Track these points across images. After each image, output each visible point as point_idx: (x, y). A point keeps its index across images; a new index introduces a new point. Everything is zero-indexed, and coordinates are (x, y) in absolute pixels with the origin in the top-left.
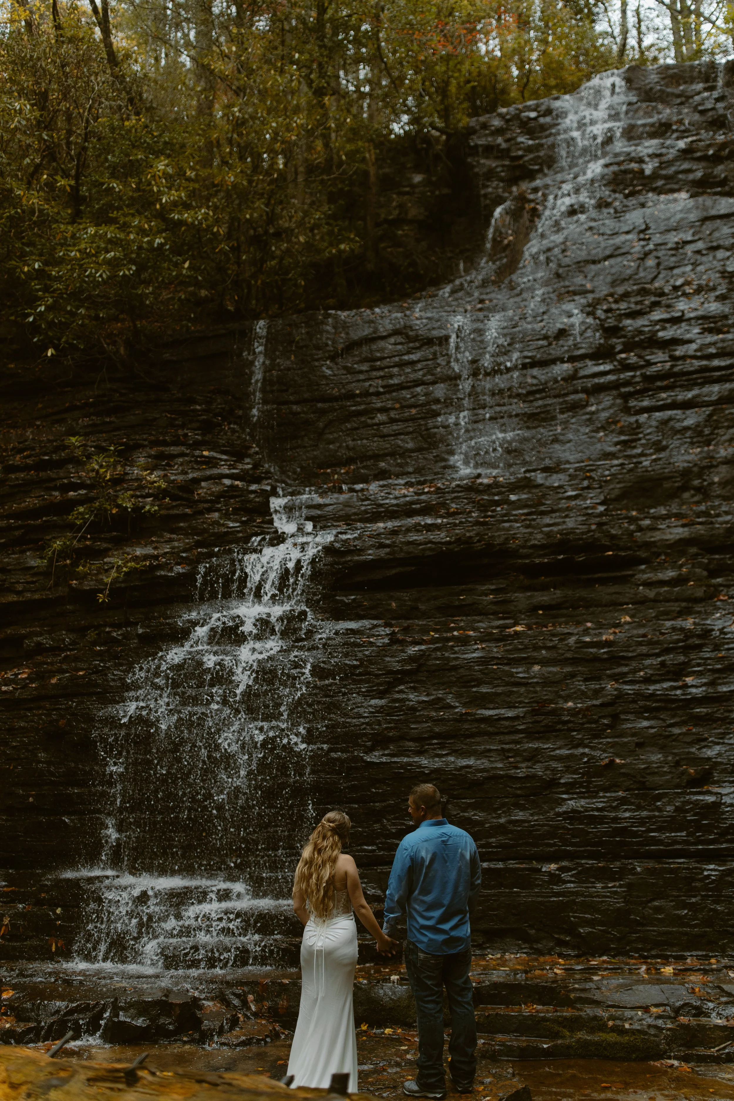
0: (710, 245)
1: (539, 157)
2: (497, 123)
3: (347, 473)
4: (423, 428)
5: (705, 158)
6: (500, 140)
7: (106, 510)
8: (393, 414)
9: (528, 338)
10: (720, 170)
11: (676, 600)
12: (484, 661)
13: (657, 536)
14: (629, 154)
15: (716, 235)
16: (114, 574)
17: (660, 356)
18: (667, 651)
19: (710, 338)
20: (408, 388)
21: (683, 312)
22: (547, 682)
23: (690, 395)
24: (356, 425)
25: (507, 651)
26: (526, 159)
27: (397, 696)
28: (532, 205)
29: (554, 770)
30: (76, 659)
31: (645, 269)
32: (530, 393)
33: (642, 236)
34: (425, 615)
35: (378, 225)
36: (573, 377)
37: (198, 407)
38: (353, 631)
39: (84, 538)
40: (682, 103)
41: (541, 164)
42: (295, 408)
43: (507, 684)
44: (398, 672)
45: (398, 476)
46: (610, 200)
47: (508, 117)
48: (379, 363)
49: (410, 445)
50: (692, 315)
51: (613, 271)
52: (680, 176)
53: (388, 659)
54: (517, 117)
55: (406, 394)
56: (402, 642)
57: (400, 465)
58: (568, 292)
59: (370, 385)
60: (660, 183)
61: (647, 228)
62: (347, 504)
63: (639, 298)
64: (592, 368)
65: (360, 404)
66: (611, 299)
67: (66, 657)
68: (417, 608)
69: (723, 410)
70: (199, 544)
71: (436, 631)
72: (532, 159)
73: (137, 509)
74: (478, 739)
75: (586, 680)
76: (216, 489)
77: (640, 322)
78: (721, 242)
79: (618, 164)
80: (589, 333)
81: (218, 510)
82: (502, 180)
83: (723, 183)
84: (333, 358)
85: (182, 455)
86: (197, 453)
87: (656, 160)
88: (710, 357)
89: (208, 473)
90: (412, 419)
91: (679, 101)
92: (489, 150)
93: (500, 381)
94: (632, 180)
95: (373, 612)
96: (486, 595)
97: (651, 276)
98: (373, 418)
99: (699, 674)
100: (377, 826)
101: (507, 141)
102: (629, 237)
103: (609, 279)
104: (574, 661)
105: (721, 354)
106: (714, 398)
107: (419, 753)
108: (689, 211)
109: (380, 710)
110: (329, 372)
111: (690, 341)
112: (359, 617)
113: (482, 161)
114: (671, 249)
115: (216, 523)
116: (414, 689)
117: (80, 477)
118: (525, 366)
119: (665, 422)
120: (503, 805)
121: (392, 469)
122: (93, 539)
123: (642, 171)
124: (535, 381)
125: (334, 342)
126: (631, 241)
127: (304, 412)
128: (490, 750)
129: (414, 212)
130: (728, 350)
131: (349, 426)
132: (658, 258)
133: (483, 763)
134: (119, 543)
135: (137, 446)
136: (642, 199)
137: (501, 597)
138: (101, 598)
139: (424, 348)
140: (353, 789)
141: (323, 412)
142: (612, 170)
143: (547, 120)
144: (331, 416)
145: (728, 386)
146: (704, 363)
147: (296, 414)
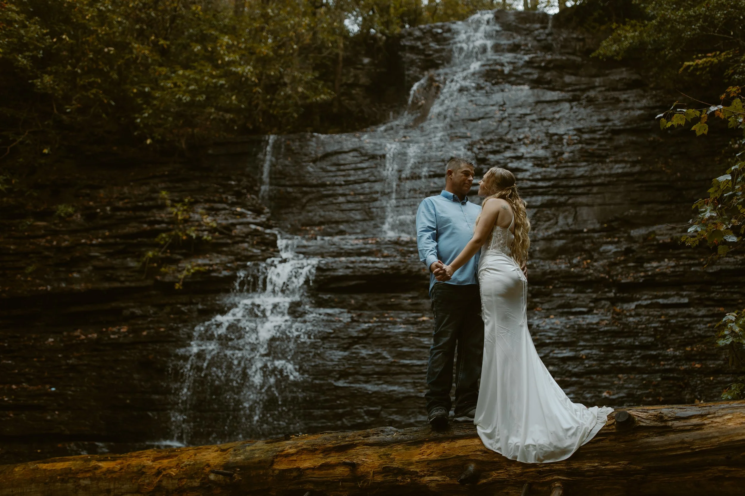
0: (540, 117)
1: (442, 56)
2: (418, 33)
3: (319, 230)
4: (367, 207)
5: (539, 67)
6: (419, 44)
7: (179, 236)
8: (349, 198)
9: (433, 160)
10: (548, 75)
12: (406, 334)
14: (495, 60)
15: (544, 112)
16: (185, 273)
19: (538, 170)
20: (359, 183)
21: (523, 154)
24: (325, 202)
25: (419, 329)
26: (434, 56)
27: (354, 351)
28: (437, 84)
30: (159, 322)
31: (502, 127)
33: (501, 108)
34: (370, 309)
35: (342, 86)
37: (233, 183)
38: (329, 315)
39: (165, 252)
40: (527, 34)
41: (443, 61)
42: (290, 189)
43: (418, 347)
44: (355, 337)
45: (350, 234)
46: (483, 85)
47: (425, 31)
48: (342, 167)
49: (358, 217)
50: (528, 156)
51: (484, 126)
52: (525, 76)
53: (350, 330)
54: (430, 31)
55: (358, 186)
56: (357, 321)
57: (352, 228)
58: (456, 136)
59: (336, 180)
60: (513, 79)
61: (505, 104)
62: (322, 247)
63: (498, 143)
65: (329, 190)
66: (482, 142)
67: (151, 321)
68: (366, 305)
69: (543, 211)
70: (237, 260)
71: (377, 317)
72: (437, 57)
73: (199, 238)
74: (399, 376)
76: (245, 230)
79: (490, 65)
81: (247, 242)
82: (418, 67)
83: (549, 82)
84: (314, 161)
85: (225, 209)
86: (233, 209)
88: (537, 180)
89: (241, 220)
90: (361, 202)
91: (525, 32)
92: (413, 49)
94: (497, 75)
95: (341, 305)
96: (406, 300)
97: (505, 132)
98: (336, 199)
100: (339, 423)
101: (423, 44)
102: (494, 108)
103: (480, 131)
105: (544, 179)
106: (539, 204)
107: (366, 382)
108: (528, 97)
109: (344, 358)
110: (311, 170)
111: (526, 170)
112: (332, 307)
113: (408, 55)
114: (518, 117)
115: (246, 249)
116: (364, 347)
117: (161, 217)
118: (430, 176)
120: (413, 412)
122: (171, 253)
123: (503, 71)
124: (435, 186)
125: (316, 152)
126: (495, 111)
127: (293, 192)
128: (406, 383)
129: (363, 80)
130: (547, 177)
131: (321, 202)
132: (509, 121)
133: (403, 389)
134: (187, 256)
135: (197, 202)
136: (502, 86)
137: (415, 301)
138: (177, 286)
139: (370, 160)
140: (326, 401)
141: (306, 193)
142: (484, 68)
143: (447, 35)
144: (311, 196)
145: (547, 198)
146: (534, 183)
147: (289, 193)
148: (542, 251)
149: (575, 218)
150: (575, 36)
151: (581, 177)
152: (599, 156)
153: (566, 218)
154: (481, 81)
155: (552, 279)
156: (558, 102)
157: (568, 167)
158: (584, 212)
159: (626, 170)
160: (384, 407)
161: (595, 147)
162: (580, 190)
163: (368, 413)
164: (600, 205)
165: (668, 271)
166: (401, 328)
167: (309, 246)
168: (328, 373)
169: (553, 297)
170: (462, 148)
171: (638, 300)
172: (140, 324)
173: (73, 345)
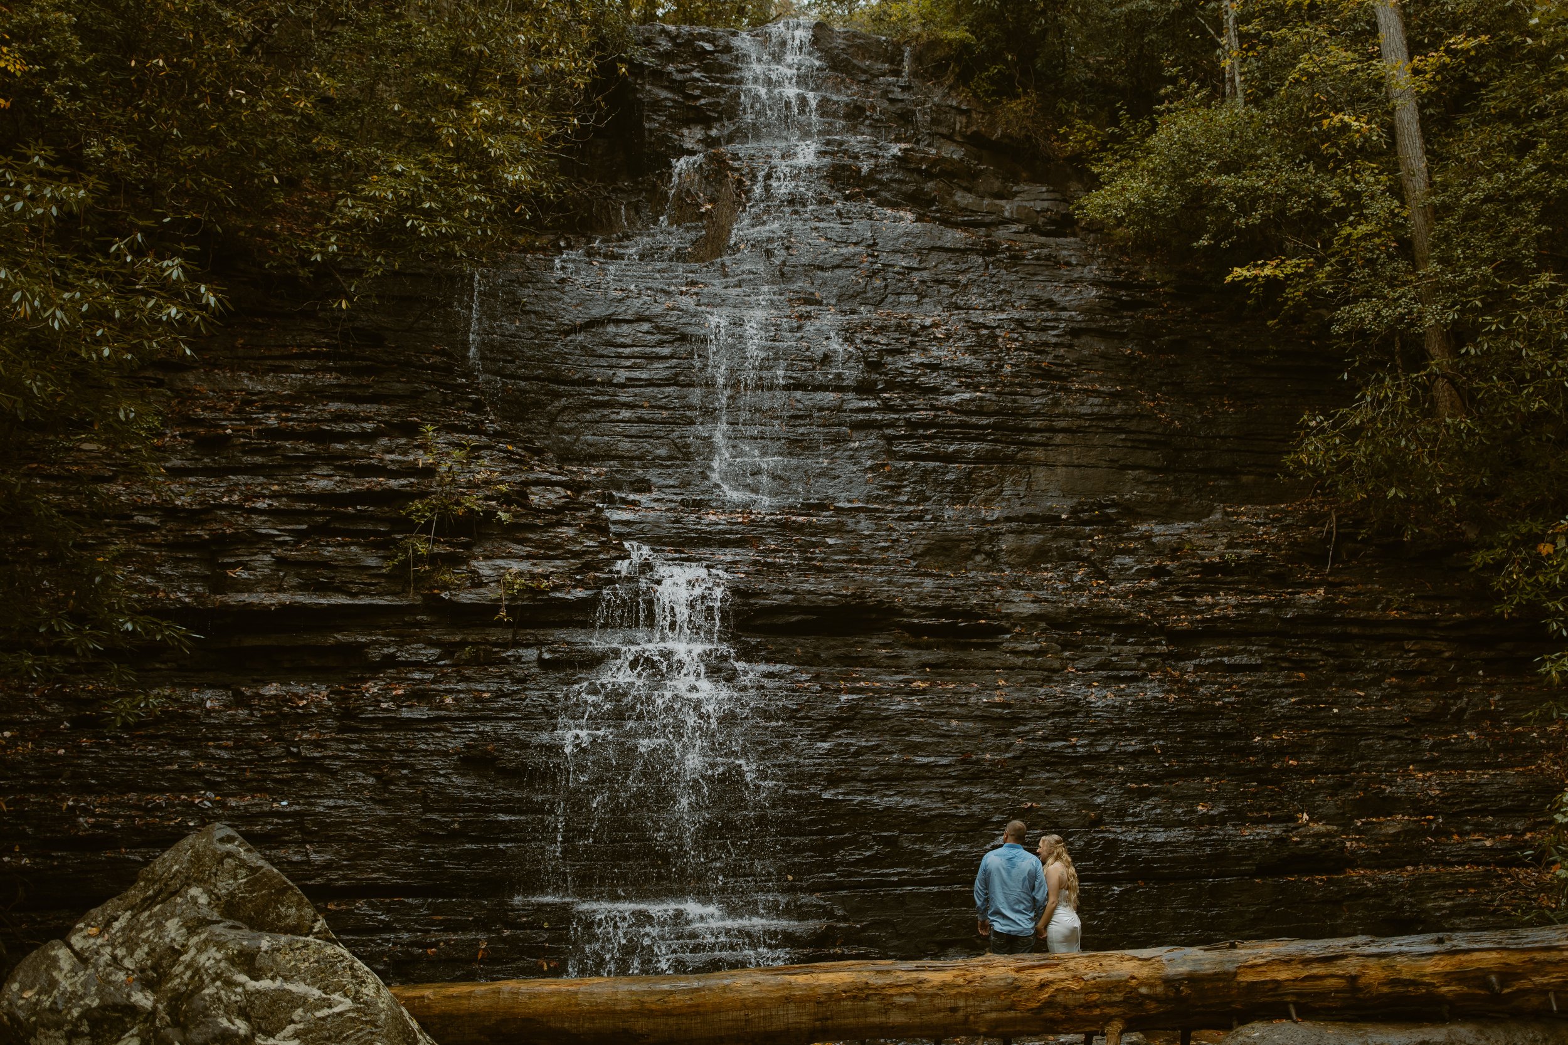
0: (935, 277)
1: (718, 103)
2: (667, 44)
3: (598, 475)
4: (675, 435)
5: (919, 171)
6: (670, 68)
7: (448, 510)
8: (640, 413)
10: (930, 188)
11: (1039, 669)
12: (910, 713)
13: (1012, 609)
15: (941, 268)
17: (920, 402)
18: (1053, 715)
19: (967, 394)
20: (659, 386)
22: (966, 736)
23: (951, 449)
24: (595, 417)
25: (923, 705)
26: (703, 101)
27: (839, 740)
29: (986, 810)
31: (873, 289)
32: (792, 417)
33: (870, 251)
36: (839, 409)
38: (775, 676)
40: (868, 82)
41: (720, 112)
42: (523, 384)
43: (934, 735)
44: (838, 718)
47: (680, 41)
49: (663, 452)
50: (948, 364)
51: (841, 283)
53: (825, 705)
55: (656, 392)
59: (614, 374)
60: (874, 187)
61: (875, 243)
63: (897, 335)
64: (854, 402)
65: (602, 394)
68: (818, 656)
71: (845, 680)
72: (710, 104)
74: (918, 783)
75: (996, 736)
77: (901, 363)
78: (946, 277)
79: (832, 154)
80: (852, 364)
81: (569, 525)
82: (670, 117)
84: (569, 333)
86: (503, 447)
87: (873, 161)
88: (968, 413)
89: (532, 476)
90: (663, 422)
91: (864, 78)
92: (658, 76)
94: (850, 178)
95: (783, 656)
96: (879, 649)
98: (616, 413)
99: (1079, 736)
101: (680, 71)
103: (835, 291)
104: (982, 719)
105: (980, 412)
106: (972, 456)
107: (869, 793)
108: (915, 235)
109: (829, 752)
110: (565, 350)
111: (950, 393)
112: (773, 661)
113: (648, 87)
114: (898, 273)
116: (853, 735)
118: (786, 388)
119: (926, 472)
121: (654, 480)
122: (448, 543)
123: (858, 170)
126: (860, 254)
127: (534, 392)
128: (930, 793)
130: (985, 409)
131: (588, 416)
132: (885, 279)
133: (925, 803)
136: (865, 206)
137: (892, 652)
138: (504, 616)
139: (676, 344)
140: (812, 822)
141: (557, 395)
142: (826, 160)
143: (725, 59)
144: (564, 401)
145: (985, 446)
146: (964, 418)
147: (525, 392)
148: (1010, 552)
149: (1029, 485)
150: (954, 103)
151: (1037, 414)
152: (1058, 377)
153: (1015, 483)
154: (824, 188)
155: (1081, 619)
156: (963, 251)
157: (1016, 394)
158: (1040, 474)
159: (1104, 409)
160: (902, 832)
161: (1050, 358)
162: (1036, 438)
163: (880, 840)
164: (1065, 466)
165: (1232, 613)
166: (900, 705)
167: (634, 523)
168: (812, 778)
169: (1086, 650)
171: (1197, 656)
172: (422, 681)
173: (286, 716)
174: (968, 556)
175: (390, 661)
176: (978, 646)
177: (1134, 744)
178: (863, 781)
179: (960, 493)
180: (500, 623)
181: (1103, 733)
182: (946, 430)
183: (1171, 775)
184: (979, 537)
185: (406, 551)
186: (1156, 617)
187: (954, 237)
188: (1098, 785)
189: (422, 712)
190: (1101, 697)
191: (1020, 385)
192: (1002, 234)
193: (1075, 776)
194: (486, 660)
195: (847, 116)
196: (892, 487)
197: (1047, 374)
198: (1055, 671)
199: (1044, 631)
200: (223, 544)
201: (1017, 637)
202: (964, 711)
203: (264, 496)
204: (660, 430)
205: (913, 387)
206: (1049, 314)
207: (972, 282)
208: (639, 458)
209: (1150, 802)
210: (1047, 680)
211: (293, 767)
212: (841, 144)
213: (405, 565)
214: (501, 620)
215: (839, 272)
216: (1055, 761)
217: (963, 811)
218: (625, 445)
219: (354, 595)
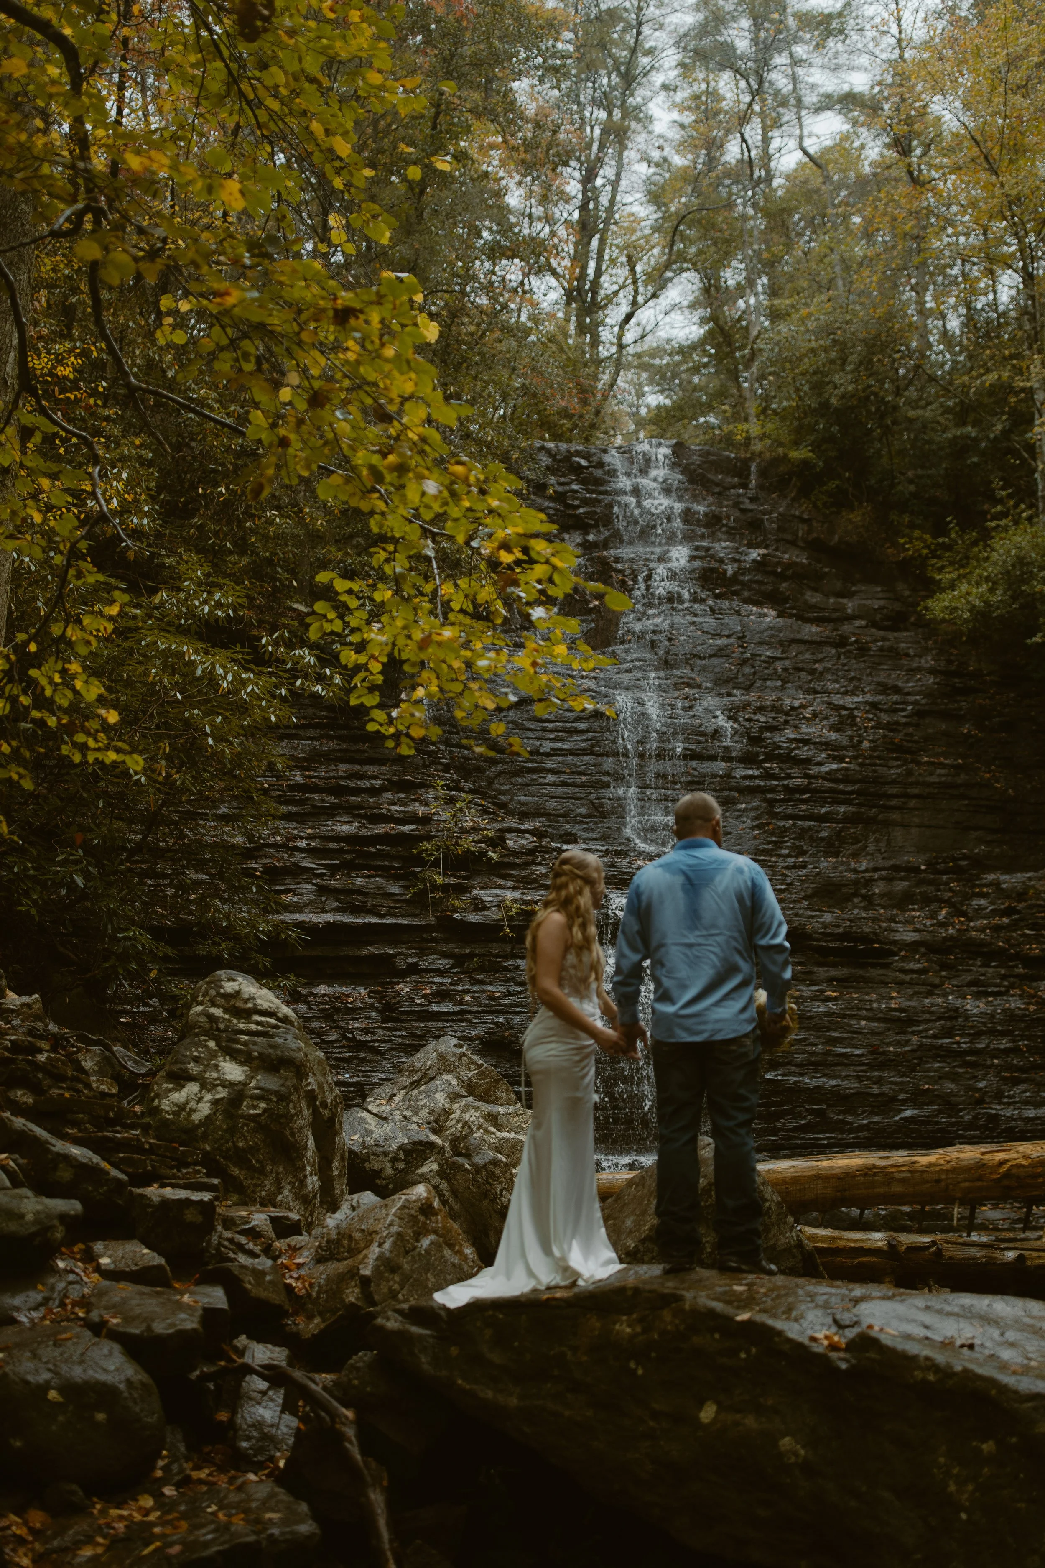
4: (593, 796)
13: (898, 937)
17: (795, 771)
18: (939, 1019)
22: (874, 1033)
23: (823, 810)
26: (581, 510)
28: (620, 576)
49: (583, 810)
80: (737, 738)
88: (837, 781)
90: (583, 785)
93: (666, 766)
99: (961, 1035)
105: (846, 780)
107: (802, 1075)
111: (820, 764)
118: (685, 757)
119: (804, 830)
126: (732, 645)
131: (520, 780)
133: (845, 1084)
142: (697, 564)
145: (851, 808)
148: (882, 896)
151: (893, 782)
153: (877, 841)
157: (876, 765)
158: (898, 834)
160: (829, 1106)
161: (901, 736)
162: (894, 802)
163: (812, 1112)
164: (919, 826)
170: (718, 713)
172: (442, 984)
173: (338, 1010)
174: (848, 899)
175: (414, 969)
176: (874, 966)
177: (1005, 1043)
178: (796, 1066)
179: (831, 848)
180: (505, 939)
181: (979, 1034)
182: (818, 796)
183: (1035, 1067)
184: (856, 882)
185: (423, 881)
186: (1012, 946)
187: (811, 630)
188: (980, 1073)
189: (447, 1007)
190: (973, 1006)
191: (878, 758)
192: (846, 628)
193: (960, 1066)
194: (493, 969)
195: (707, 525)
196: (775, 843)
197: (899, 749)
198: (936, 986)
199: (924, 955)
200: (273, 874)
201: (903, 959)
202: (870, 1014)
203: (302, 838)
204: (580, 792)
205: (789, 759)
206: (895, 698)
207: (826, 670)
208: (564, 816)
209: (1023, 1087)
210: (930, 994)
211: (350, 1049)
212: (708, 549)
213: (423, 892)
214: (506, 935)
215: (715, 661)
216: (945, 1054)
217: (875, 1090)
218: (552, 804)
219: (382, 916)
